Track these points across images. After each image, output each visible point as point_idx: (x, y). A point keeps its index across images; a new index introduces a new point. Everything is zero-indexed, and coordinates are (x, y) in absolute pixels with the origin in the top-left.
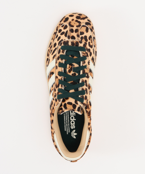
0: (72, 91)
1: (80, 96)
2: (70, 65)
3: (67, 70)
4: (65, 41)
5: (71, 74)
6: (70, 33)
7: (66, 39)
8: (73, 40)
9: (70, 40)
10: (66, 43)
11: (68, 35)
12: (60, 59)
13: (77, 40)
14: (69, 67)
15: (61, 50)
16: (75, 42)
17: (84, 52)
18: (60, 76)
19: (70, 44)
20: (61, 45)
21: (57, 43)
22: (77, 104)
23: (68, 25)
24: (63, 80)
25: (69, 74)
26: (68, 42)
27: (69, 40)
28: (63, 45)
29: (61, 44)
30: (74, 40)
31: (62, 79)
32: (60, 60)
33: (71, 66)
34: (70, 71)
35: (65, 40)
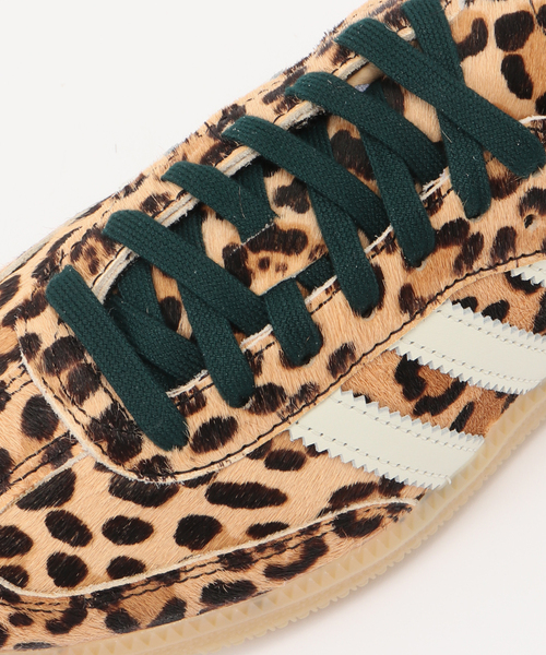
1: (407, 33)
3: (297, 264)
4: (106, 461)
5: (307, 222)
6: (22, 470)
8: (57, 408)
9: (71, 420)
10: (115, 436)
11: (47, 474)
12: (260, 381)
13: (37, 381)
15: (195, 422)
16: (54, 382)
17: (82, 265)
18: (378, 273)
19: (98, 403)
20: (160, 461)
21: (165, 518)
22: (479, 25)
24: (390, 229)
25: (315, 236)
26: (96, 430)
27: (78, 432)
28: (149, 450)
29: (146, 468)
30: (49, 398)
31: (389, 246)
32: (272, 372)
33: (253, 260)
34: (292, 241)
35: (100, 467)
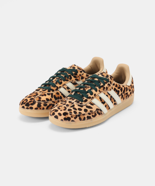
0: (96, 79)
2: (85, 90)
7: (75, 103)
14: (87, 89)
23: (67, 110)
